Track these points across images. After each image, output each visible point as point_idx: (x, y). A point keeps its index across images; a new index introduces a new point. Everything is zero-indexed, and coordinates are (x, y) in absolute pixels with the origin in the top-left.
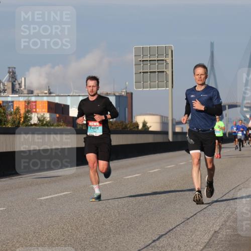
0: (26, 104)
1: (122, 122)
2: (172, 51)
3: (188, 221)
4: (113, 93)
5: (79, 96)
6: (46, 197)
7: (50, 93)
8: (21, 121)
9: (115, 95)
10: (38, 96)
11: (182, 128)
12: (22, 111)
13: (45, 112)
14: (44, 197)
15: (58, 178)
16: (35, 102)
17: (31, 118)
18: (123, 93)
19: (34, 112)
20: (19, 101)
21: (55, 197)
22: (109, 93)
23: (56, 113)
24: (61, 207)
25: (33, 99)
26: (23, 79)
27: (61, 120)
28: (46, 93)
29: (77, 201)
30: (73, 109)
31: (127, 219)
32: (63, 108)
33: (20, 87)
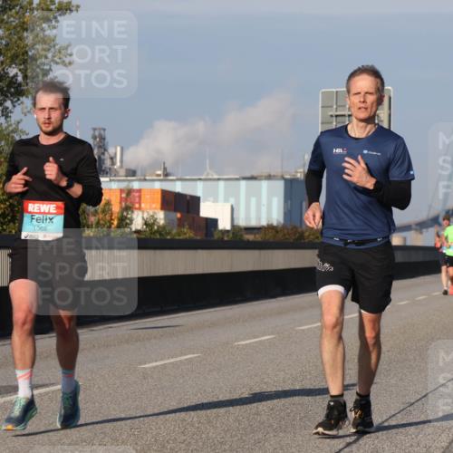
0: (124, 195)
1: (295, 227)
2: (390, 98)
3: (411, 408)
4: (280, 174)
5: (219, 179)
6: (154, 364)
7: (166, 175)
8: (113, 226)
9: (283, 178)
10: (145, 180)
11: (405, 239)
12: (116, 208)
13: (155, 208)
14: (149, 363)
15: (177, 328)
16: (139, 191)
17: (131, 220)
18: (299, 175)
19: (136, 209)
20: (110, 190)
21: (170, 363)
22: (272, 174)
23: (176, 210)
24: (181, 381)
25: (136, 185)
26: (119, 149)
27: (186, 223)
28: (159, 175)
29: (210, 371)
30: (208, 203)
31: (299, 404)
32: (188, 202)
33: (113, 164)
